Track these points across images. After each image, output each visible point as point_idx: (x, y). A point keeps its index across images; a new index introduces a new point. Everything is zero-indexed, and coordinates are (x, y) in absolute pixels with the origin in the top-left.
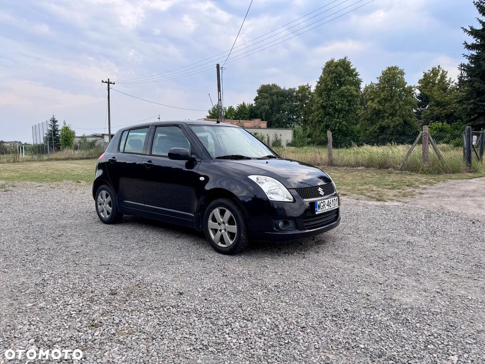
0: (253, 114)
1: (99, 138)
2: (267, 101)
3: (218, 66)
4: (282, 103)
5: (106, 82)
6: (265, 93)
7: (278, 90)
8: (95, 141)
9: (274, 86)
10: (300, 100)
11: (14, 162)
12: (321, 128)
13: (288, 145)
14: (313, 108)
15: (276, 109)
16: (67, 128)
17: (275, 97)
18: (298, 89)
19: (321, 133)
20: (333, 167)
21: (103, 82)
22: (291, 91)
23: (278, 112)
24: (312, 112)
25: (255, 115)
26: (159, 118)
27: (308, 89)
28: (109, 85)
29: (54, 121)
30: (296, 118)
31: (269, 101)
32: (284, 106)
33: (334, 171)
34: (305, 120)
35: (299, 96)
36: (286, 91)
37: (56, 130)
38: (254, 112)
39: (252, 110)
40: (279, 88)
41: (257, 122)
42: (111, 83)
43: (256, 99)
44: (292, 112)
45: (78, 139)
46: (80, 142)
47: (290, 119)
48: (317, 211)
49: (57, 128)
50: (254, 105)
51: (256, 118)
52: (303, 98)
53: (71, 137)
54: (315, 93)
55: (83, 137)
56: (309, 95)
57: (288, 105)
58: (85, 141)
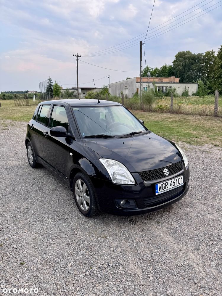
0: (171, 73)
1: (76, 90)
2: (181, 63)
3: (141, 42)
4: (193, 65)
5: (76, 56)
6: (180, 57)
7: (190, 55)
8: (73, 92)
9: (188, 52)
10: (206, 62)
11: (27, 105)
12: (219, 82)
13: (194, 95)
14: (215, 68)
15: (187, 69)
16: (57, 84)
17: (187, 60)
18: (204, 54)
19: (219, 86)
20: (218, 118)
21: (74, 56)
22: (200, 55)
23: (189, 70)
24: (214, 71)
25: (172, 73)
26: (109, 78)
27: (212, 54)
28: (77, 58)
29: (50, 80)
30: (202, 75)
31: (183, 63)
32: (193, 67)
33: (217, 122)
34: (208, 77)
35: (205, 59)
36: (196, 55)
37: (51, 86)
38: (171, 71)
39: (171, 69)
40: (191, 53)
41: (172, 78)
42: (79, 56)
43: (174, 62)
44: (199, 70)
45: (64, 91)
46: (65, 93)
47: (197, 76)
48: (158, 192)
49: (52, 84)
50: (172, 66)
51: (173, 75)
52: (207, 61)
53: (59, 90)
54: (217, 57)
55: (67, 90)
56: (213, 58)
57: (196, 66)
58: (68, 92)
